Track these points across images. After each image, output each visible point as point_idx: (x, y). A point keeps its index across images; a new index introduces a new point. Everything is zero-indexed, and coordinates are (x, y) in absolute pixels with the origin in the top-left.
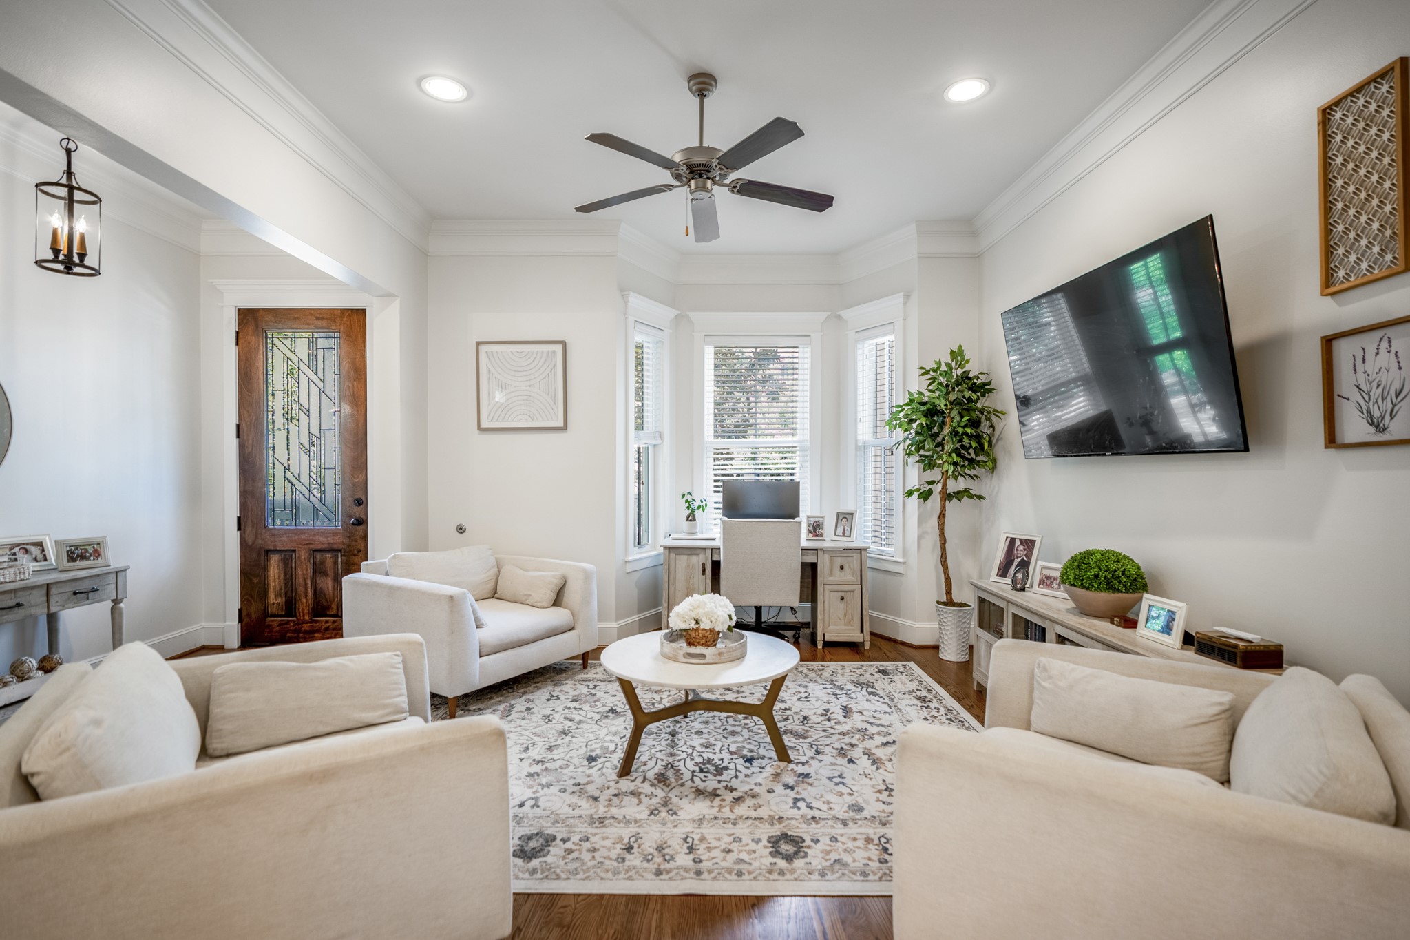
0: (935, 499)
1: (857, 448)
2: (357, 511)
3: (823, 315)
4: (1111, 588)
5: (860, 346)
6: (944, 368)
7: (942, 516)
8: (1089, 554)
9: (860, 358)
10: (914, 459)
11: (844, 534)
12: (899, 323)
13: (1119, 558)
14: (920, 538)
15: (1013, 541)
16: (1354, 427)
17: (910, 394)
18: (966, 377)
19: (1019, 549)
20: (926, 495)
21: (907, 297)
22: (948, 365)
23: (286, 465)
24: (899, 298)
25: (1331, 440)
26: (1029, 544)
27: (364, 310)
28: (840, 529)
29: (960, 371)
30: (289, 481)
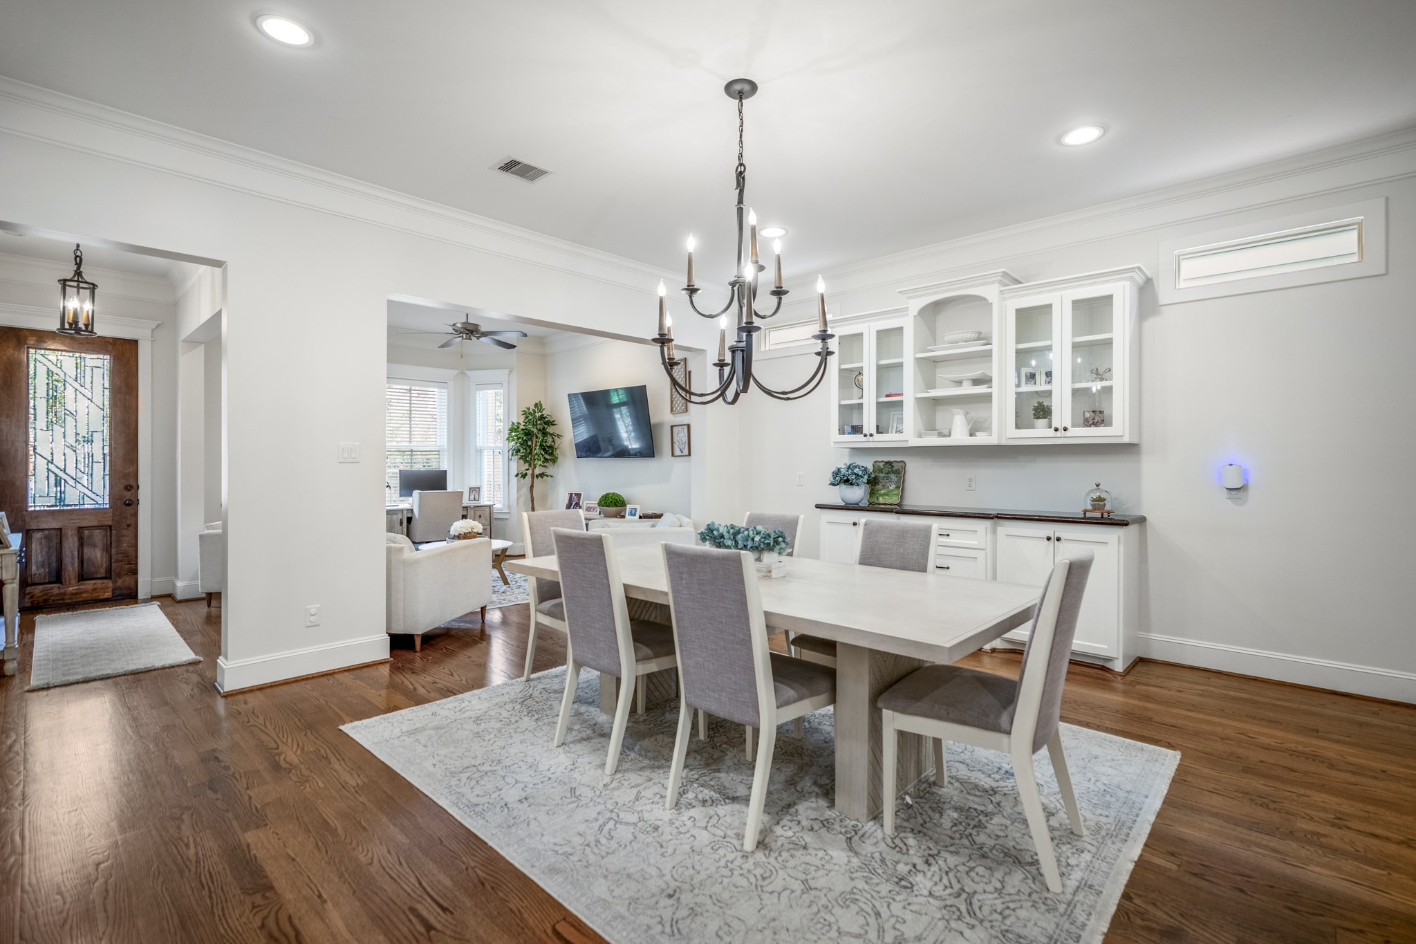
0: (528, 478)
1: (477, 451)
2: (128, 495)
3: (456, 372)
4: (616, 506)
5: (478, 392)
6: (531, 410)
7: (532, 487)
8: (608, 494)
9: (478, 399)
10: (516, 458)
11: (475, 500)
12: (505, 384)
13: (618, 495)
14: (518, 499)
15: (571, 494)
16: (677, 452)
17: (513, 423)
18: (542, 417)
19: (575, 498)
20: (524, 476)
21: (511, 371)
22: (534, 410)
23: (50, 459)
24: (507, 371)
25: (673, 455)
26: (579, 495)
27: (137, 341)
28: (472, 497)
29: (540, 414)
30: (52, 472)
